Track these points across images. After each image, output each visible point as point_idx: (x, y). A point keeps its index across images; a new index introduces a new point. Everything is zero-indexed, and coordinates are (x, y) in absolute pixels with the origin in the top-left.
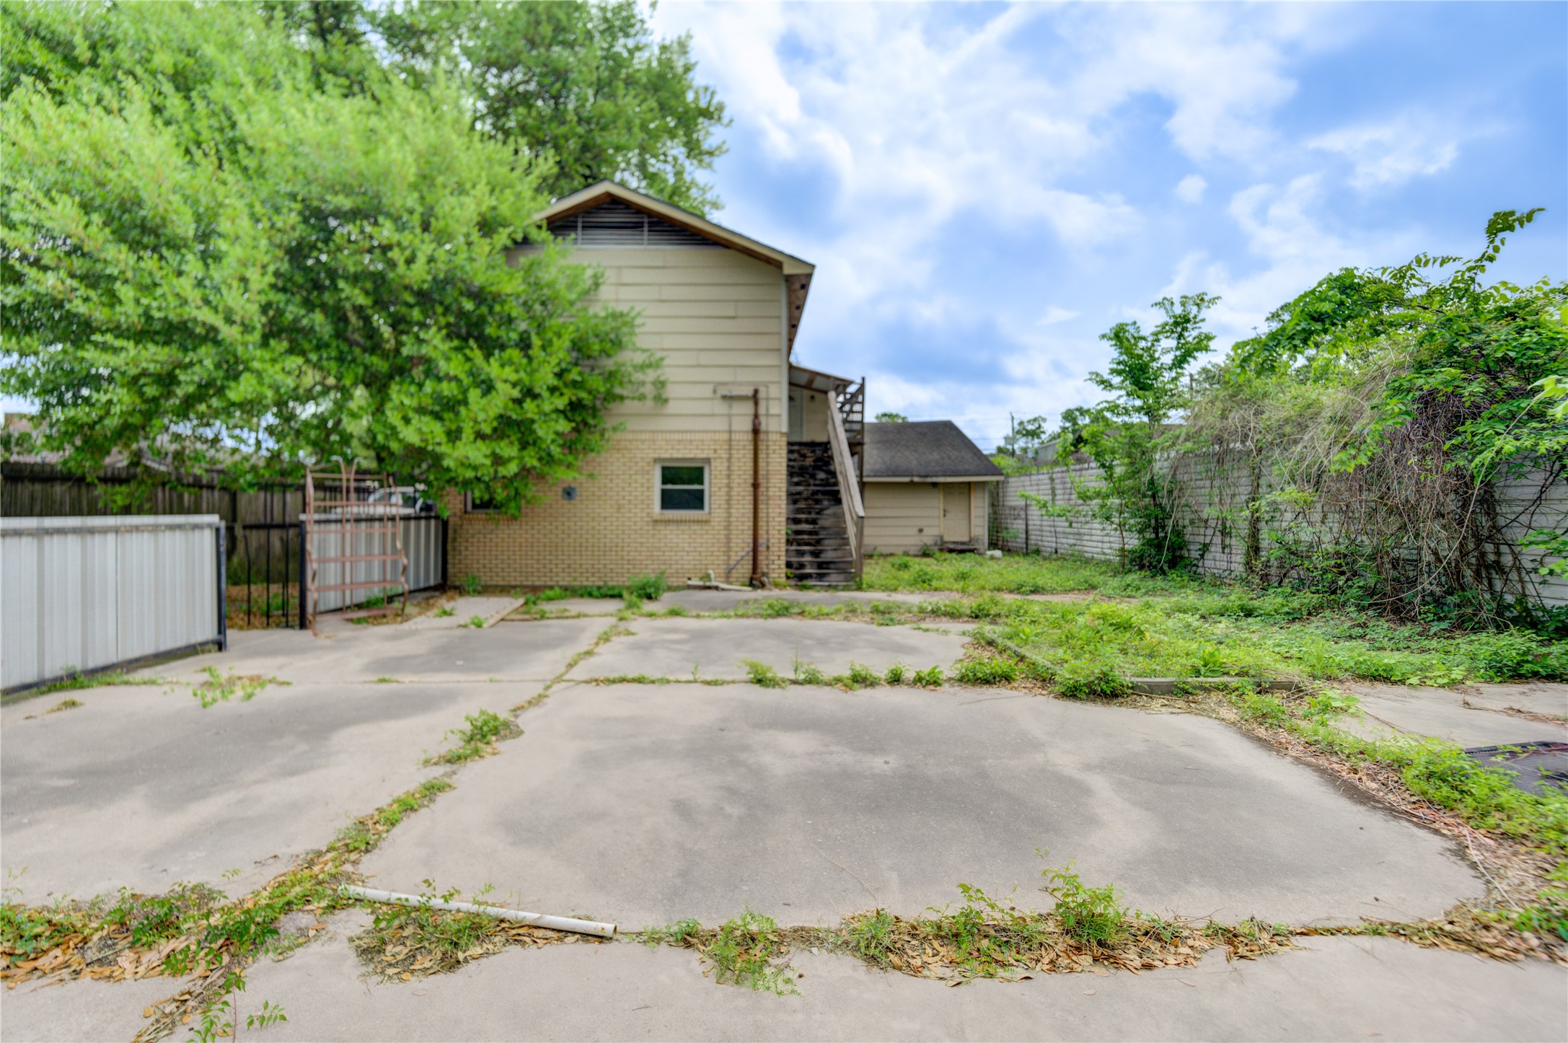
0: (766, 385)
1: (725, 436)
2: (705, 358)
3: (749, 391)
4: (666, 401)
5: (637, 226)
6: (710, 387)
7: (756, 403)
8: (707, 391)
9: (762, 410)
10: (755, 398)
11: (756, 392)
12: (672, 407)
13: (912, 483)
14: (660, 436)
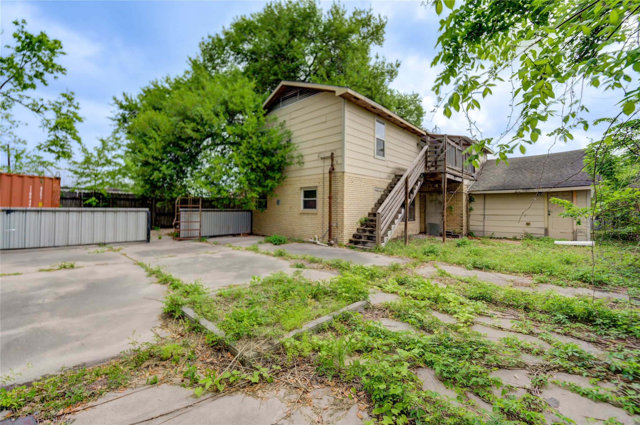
0: (335, 150)
1: (322, 176)
2: (316, 143)
3: (329, 154)
4: (303, 163)
5: (295, 95)
6: (317, 155)
7: (332, 160)
8: (315, 157)
9: (335, 163)
10: (332, 157)
11: (332, 154)
12: (306, 166)
13: (516, 194)
14: (302, 178)
